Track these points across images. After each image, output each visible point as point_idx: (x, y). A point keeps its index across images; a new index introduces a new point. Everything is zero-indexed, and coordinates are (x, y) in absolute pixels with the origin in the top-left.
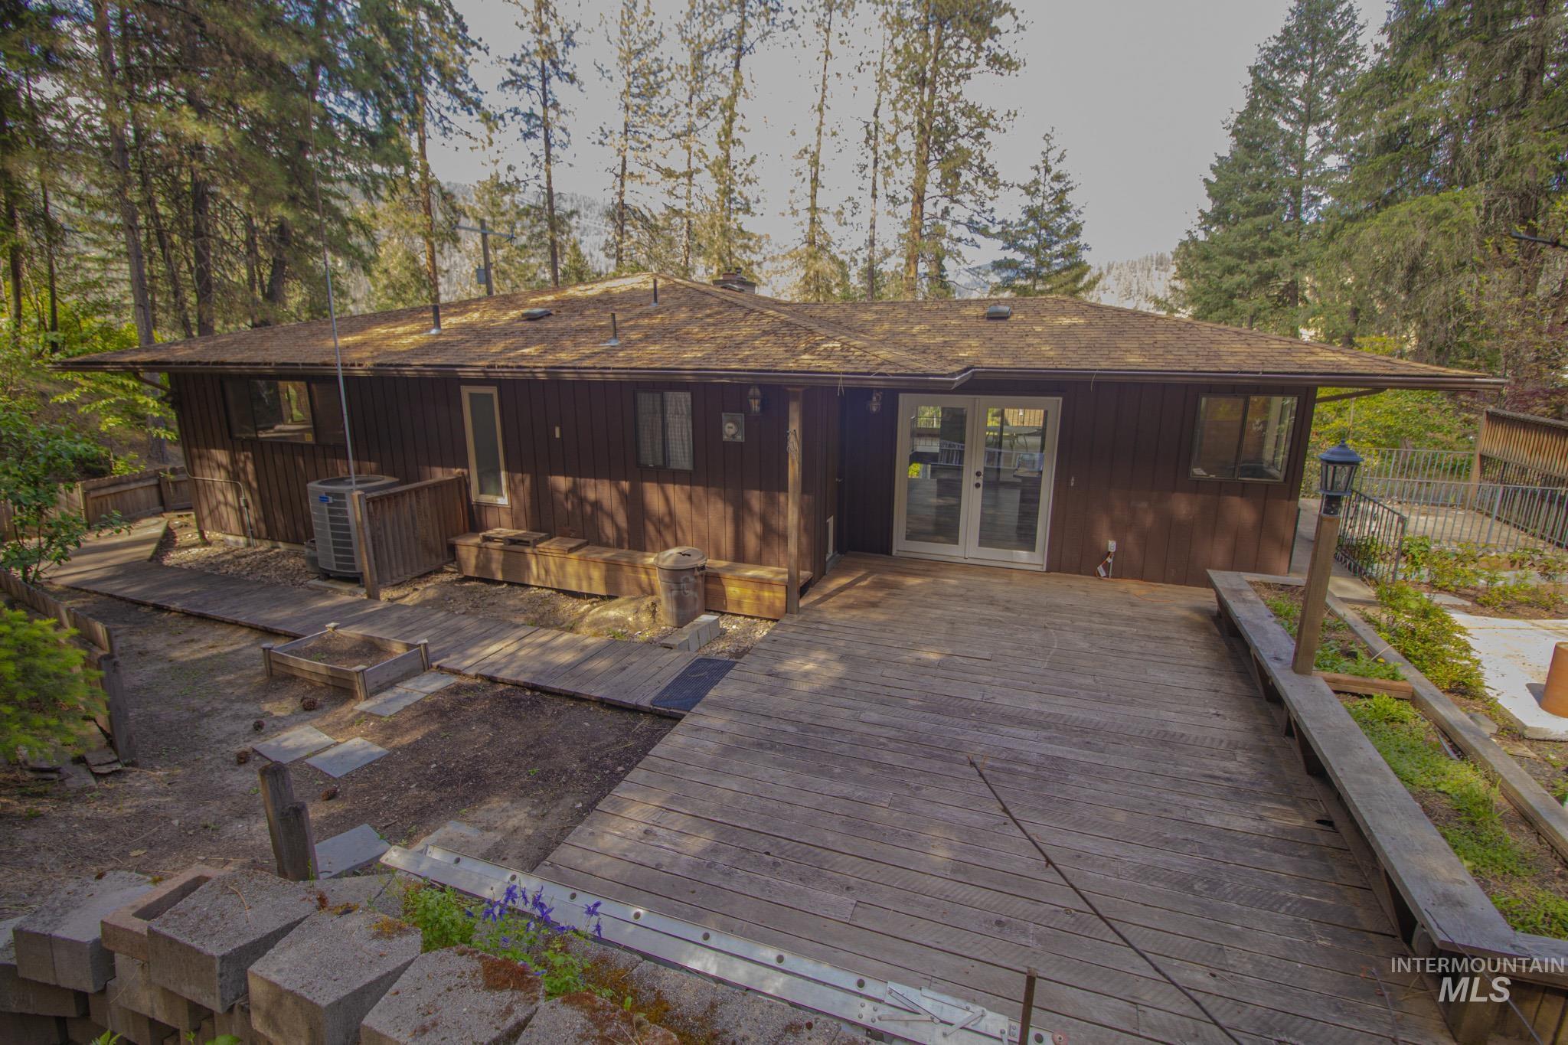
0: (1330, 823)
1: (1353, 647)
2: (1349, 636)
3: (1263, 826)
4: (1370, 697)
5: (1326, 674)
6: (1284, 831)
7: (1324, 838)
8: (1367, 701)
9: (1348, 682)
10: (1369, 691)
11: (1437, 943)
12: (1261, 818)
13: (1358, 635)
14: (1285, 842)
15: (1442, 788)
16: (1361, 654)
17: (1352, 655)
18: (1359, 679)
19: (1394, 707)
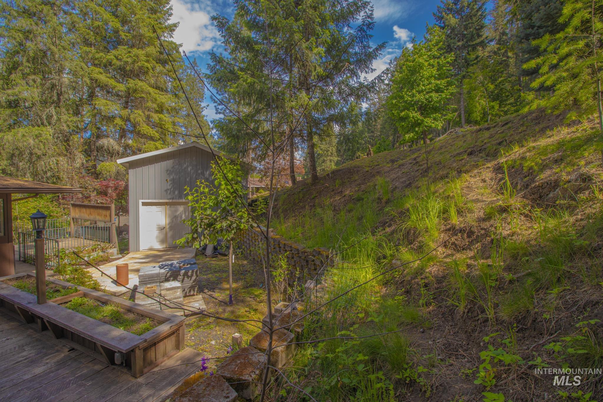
0: (73, 349)
1: (57, 288)
2: (53, 286)
3: (49, 365)
4: (71, 301)
5: (52, 300)
6: (58, 362)
7: (73, 355)
8: (70, 303)
9: (61, 300)
10: (69, 299)
11: (124, 352)
12: (47, 363)
13: (57, 284)
14: (61, 364)
15: (105, 315)
16: (61, 289)
17: (58, 291)
18: (65, 297)
19: (80, 300)
